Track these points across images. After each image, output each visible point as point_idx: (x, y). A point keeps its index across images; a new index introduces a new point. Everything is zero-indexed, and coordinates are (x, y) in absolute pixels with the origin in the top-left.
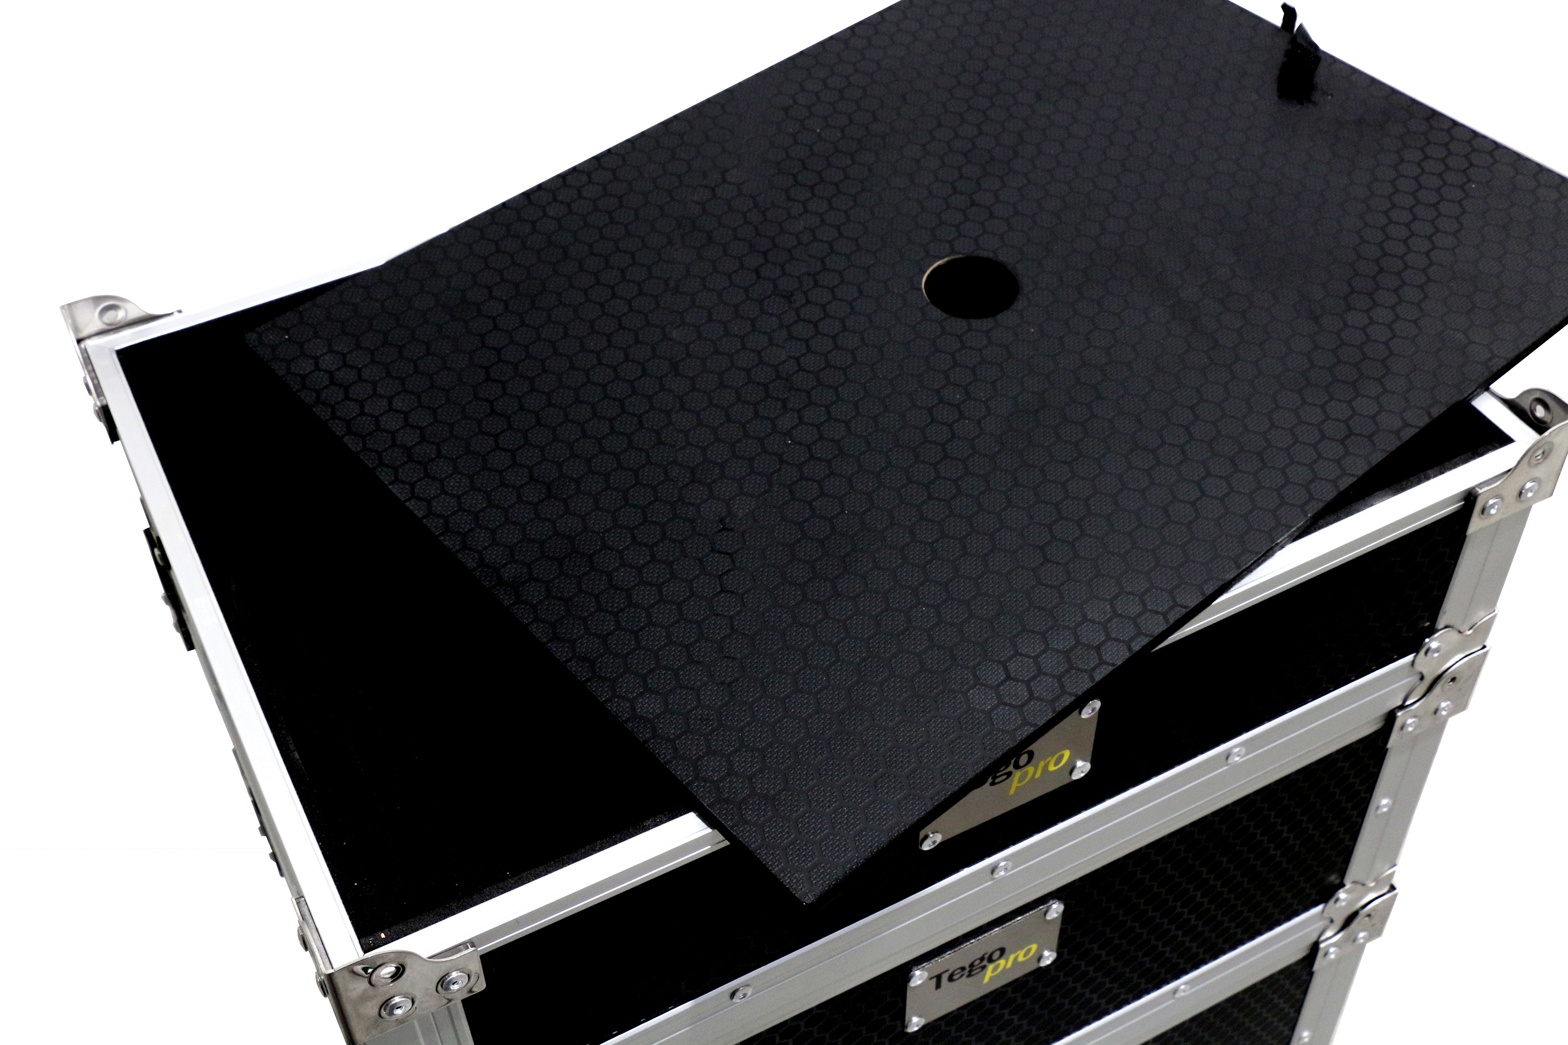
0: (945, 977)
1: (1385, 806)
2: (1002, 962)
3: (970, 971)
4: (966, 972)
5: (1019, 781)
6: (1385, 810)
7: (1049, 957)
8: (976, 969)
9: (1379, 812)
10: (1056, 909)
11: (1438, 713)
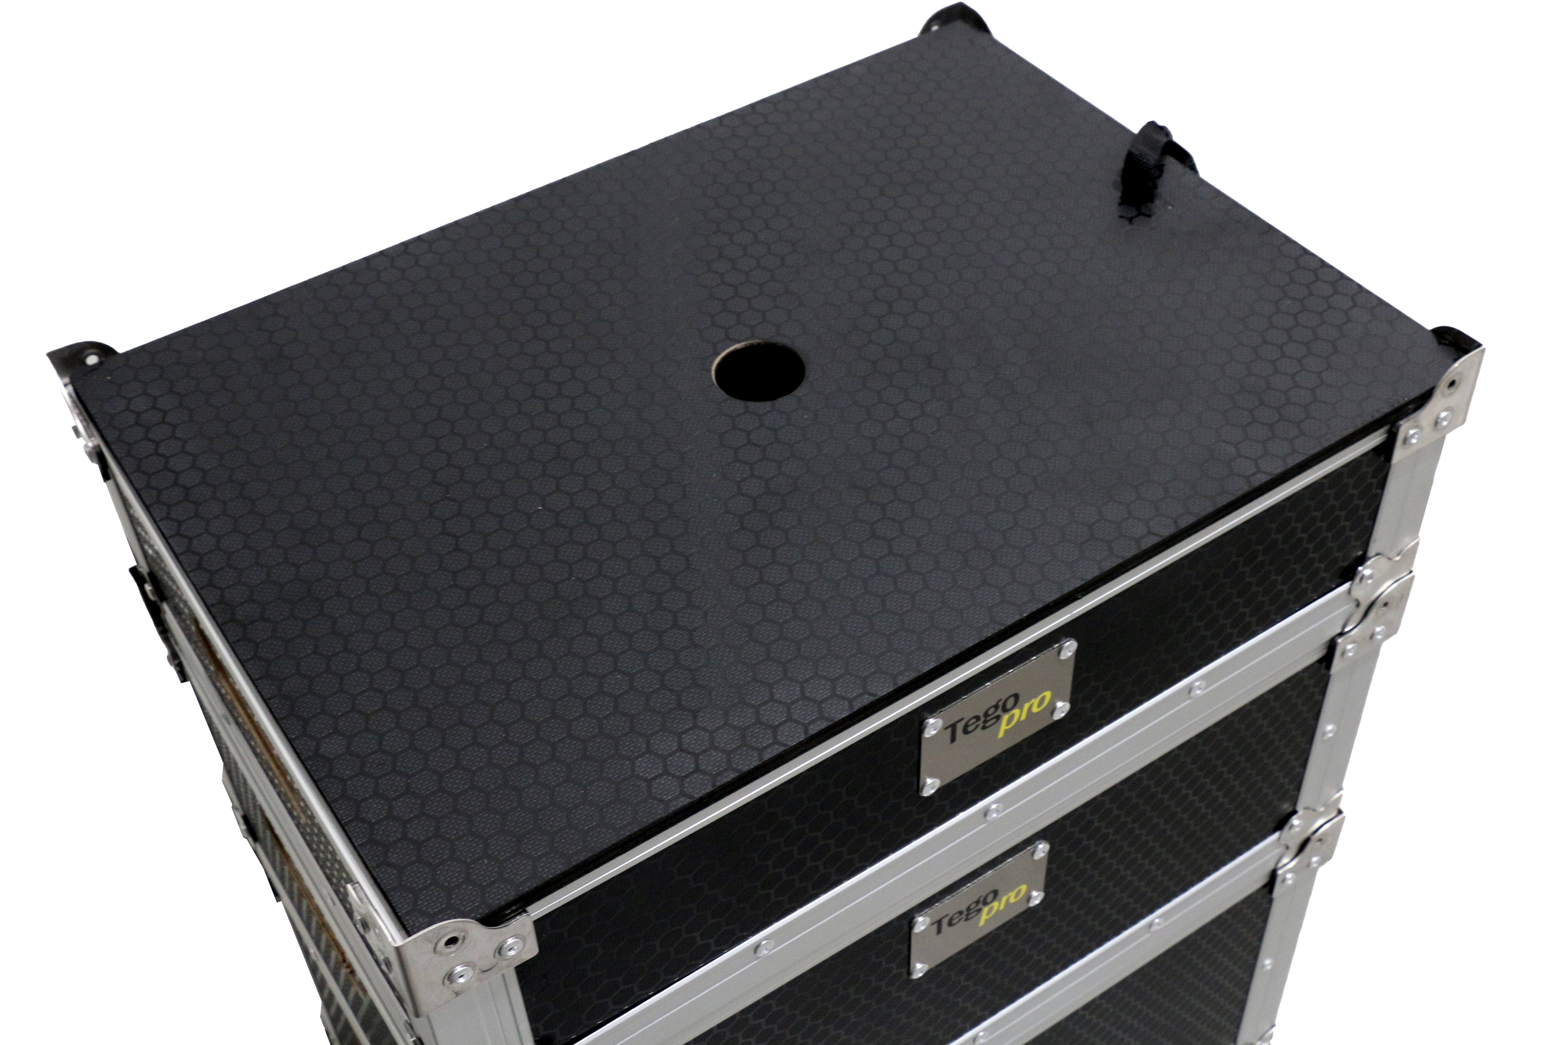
0: (945, 922)
1: (1330, 732)
2: (995, 904)
3: (968, 915)
4: (964, 916)
5: (1008, 724)
6: (1330, 735)
7: (1037, 897)
8: (972, 913)
9: (1325, 738)
10: (1042, 849)
11: (1374, 638)
